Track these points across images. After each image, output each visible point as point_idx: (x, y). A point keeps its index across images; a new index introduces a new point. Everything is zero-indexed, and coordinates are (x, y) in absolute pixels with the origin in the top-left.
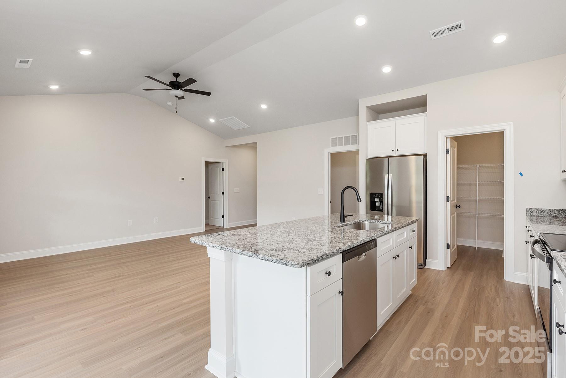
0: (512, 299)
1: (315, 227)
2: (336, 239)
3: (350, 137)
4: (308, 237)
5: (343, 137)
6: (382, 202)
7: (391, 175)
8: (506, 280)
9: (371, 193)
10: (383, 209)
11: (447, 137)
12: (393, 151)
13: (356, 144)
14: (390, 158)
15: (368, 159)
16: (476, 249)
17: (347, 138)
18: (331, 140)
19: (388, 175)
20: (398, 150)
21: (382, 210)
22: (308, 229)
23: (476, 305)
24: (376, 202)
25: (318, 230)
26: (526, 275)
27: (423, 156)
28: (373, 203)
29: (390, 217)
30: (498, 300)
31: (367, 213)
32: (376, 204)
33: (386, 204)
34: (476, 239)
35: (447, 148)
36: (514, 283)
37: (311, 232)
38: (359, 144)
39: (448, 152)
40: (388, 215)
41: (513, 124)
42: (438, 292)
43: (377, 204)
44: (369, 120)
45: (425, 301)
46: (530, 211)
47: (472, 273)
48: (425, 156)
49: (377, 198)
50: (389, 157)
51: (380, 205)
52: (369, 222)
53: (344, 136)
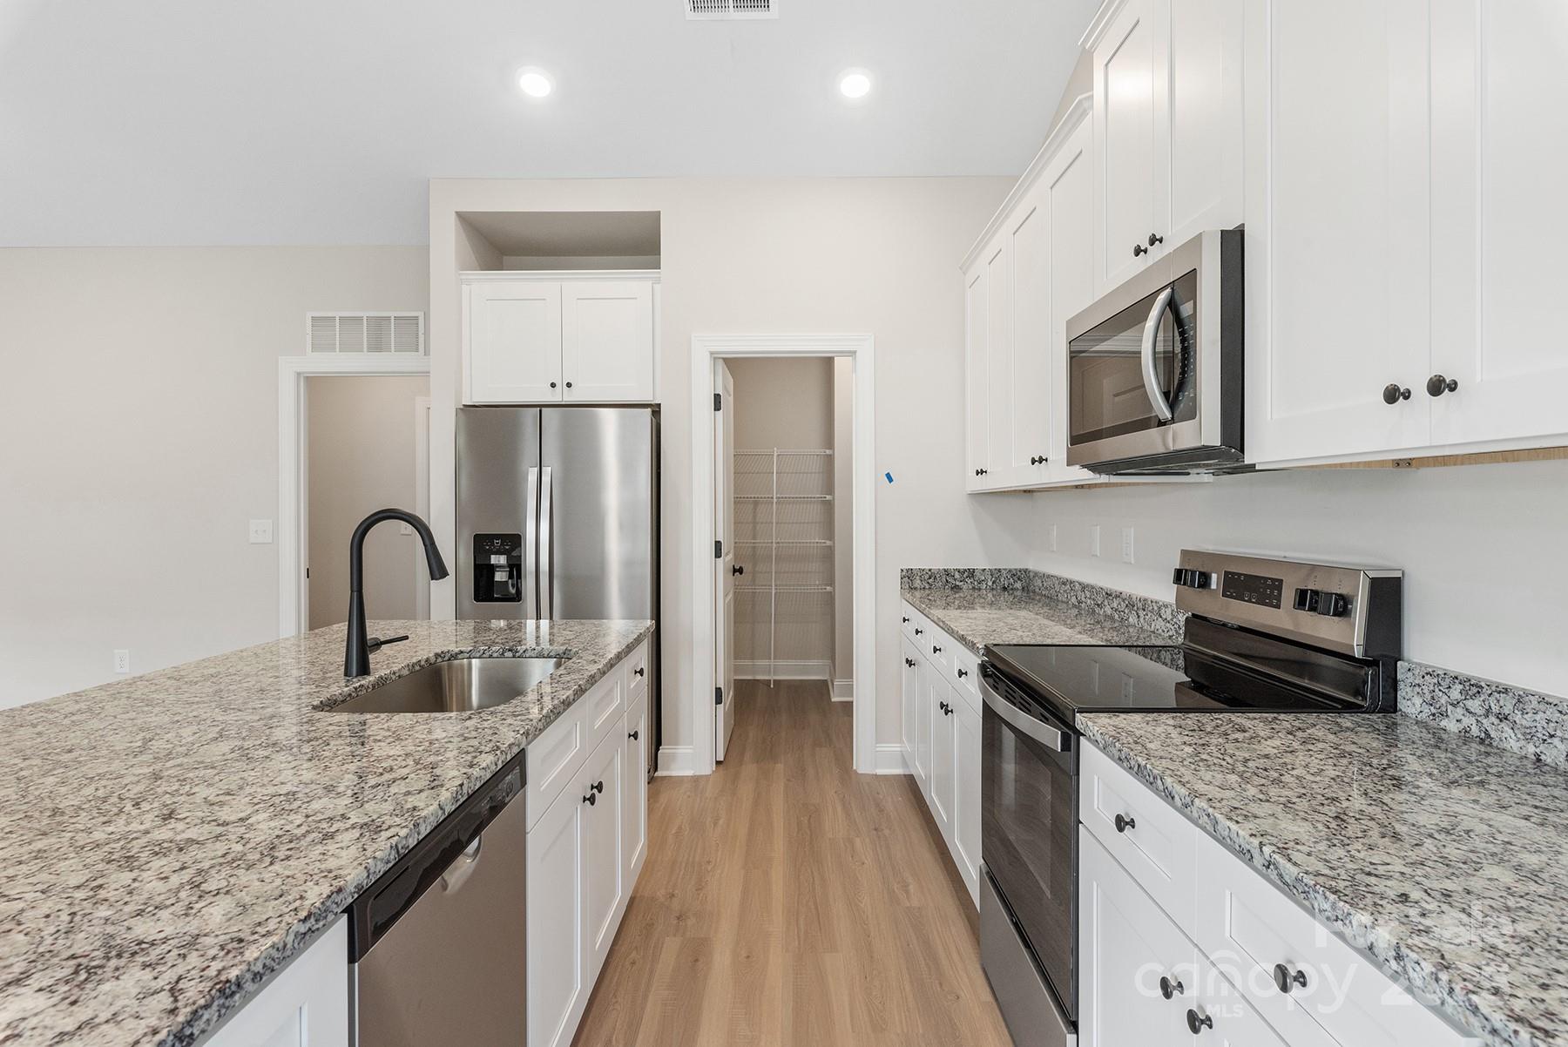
0: (887, 832)
1: (194, 728)
2: (316, 805)
3: (393, 321)
4: (119, 826)
5: (361, 319)
6: (515, 568)
7: (547, 471)
8: (859, 772)
9: (476, 536)
10: (519, 593)
11: (716, 356)
12: (553, 385)
13: (417, 350)
14: (543, 409)
15: (462, 407)
16: (772, 686)
17: (379, 323)
18: (309, 322)
19: (536, 470)
20: (569, 385)
21: (518, 597)
22: (144, 749)
23: (814, 880)
24: (492, 569)
25: (213, 747)
26: (899, 749)
27: (649, 410)
28: (483, 573)
29: (544, 623)
30: (858, 841)
31: (459, 615)
32: (493, 577)
33: (531, 573)
34: (770, 659)
35: (717, 393)
36: (876, 775)
37: (157, 777)
38: (427, 353)
39: (717, 403)
40: (538, 617)
41: (873, 337)
42: (709, 862)
43: (500, 576)
44: (464, 267)
45: (678, 915)
46: (908, 576)
47: (780, 767)
48: (656, 411)
49: (498, 553)
50: (541, 406)
51: (511, 577)
52: (478, 655)
53: (365, 314)
